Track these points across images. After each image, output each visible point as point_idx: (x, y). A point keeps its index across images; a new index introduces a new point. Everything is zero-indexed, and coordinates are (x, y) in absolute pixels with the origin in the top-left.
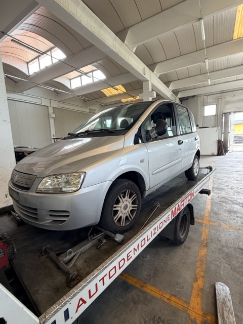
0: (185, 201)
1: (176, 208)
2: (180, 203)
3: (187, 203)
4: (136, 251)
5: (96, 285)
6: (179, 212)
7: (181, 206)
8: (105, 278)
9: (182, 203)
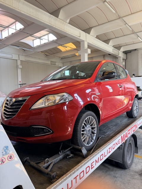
0: (131, 130)
1: (124, 135)
2: (127, 131)
3: (133, 133)
4: (97, 162)
5: (72, 181)
6: (126, 139)
7: (128, 134)
8: (77, 177)
9: (129, 132)
